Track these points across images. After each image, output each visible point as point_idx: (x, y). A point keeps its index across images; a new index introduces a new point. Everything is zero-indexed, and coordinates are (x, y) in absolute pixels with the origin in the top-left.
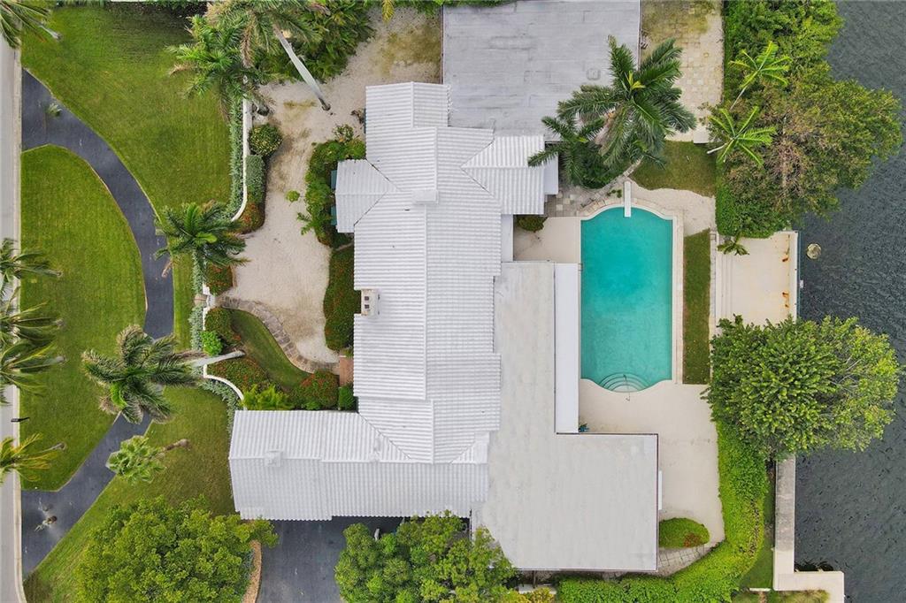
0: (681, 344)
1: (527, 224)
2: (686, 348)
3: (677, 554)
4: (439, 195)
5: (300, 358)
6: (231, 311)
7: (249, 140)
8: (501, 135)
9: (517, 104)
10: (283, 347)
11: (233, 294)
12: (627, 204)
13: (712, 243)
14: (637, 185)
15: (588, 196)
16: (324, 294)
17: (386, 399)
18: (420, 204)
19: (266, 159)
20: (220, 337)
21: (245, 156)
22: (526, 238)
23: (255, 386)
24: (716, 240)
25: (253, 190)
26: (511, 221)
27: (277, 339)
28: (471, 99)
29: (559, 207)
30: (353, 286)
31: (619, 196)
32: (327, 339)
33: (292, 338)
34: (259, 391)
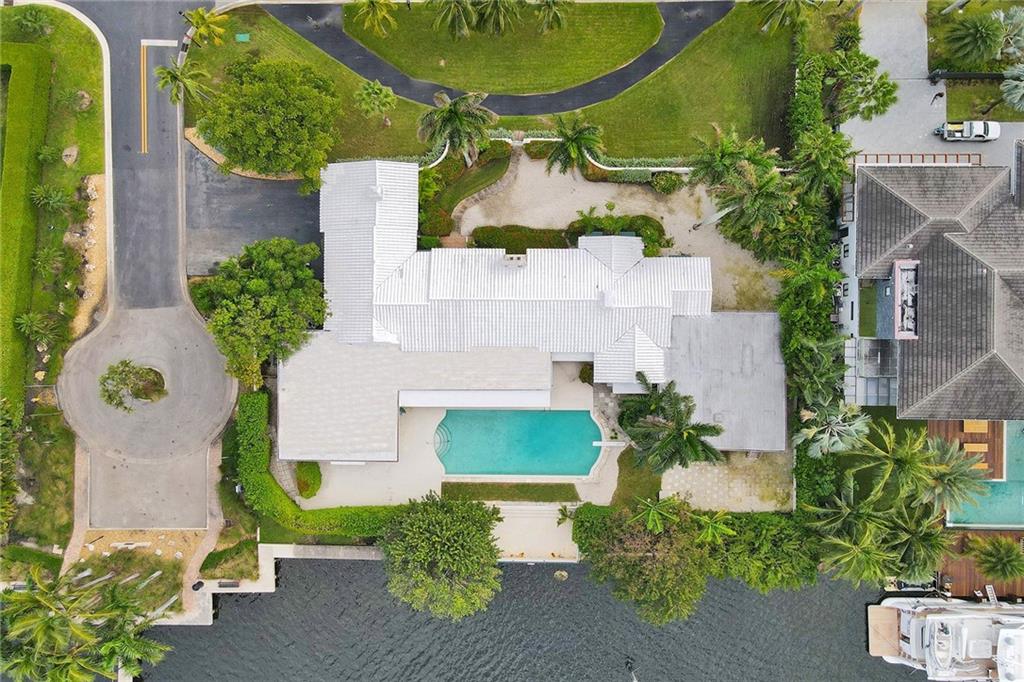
0: (478, 481)
1: (586, 372)
2: (474, 485)
3: (289, 477)
4: (610, 309)
5: (465, 208)
6: (508, 158)
7: (665, 172)
8: (665, 354)
9: (693, 364)
10: (476, 195)
11: (524, 159)
12: (605, 443)
13: (569, 503)
14: (622, 450)
15: (613, 415)
16: (524, 225)
17: (429, 272)
18: (602, 296)
19: (649, 183)
20: (484, 151)
21: (650, 169)
22: (575, 371)
23: (440, 176)
24: (571, 506)
25: (619, 174)
26: (588, 360)
27: (482, 191)
28: (697, 332)
29: (602, 395)
30: (530, 247)
31: (612, 438)
32: (483, 228)
33: (484, 202)
34: (436, 180)
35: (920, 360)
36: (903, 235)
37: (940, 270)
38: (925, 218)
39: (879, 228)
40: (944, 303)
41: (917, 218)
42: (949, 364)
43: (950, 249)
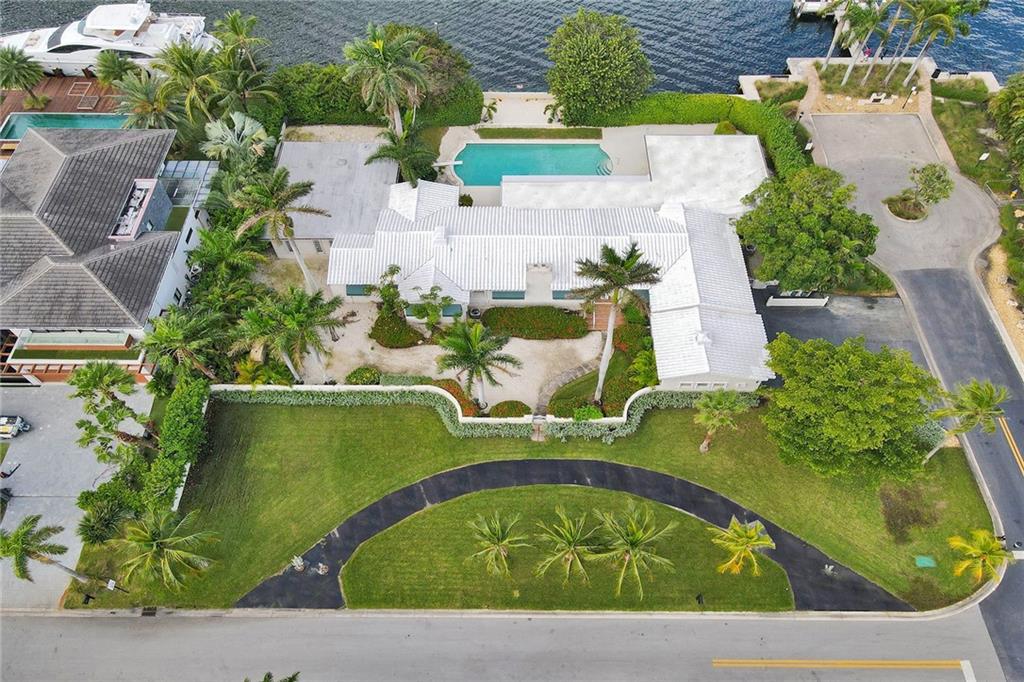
1: (467, 202)
5: (598, 358)
10: (587, 372)
13: (484, 127)
24: (483, 125)
26: (463, 208)
27: (580, 376)
31: (445, 166)
35: (139, 163)
36: (118, 257)
37: (91, 227)
38: (88, 266)
39: (140, 268)
40: (97, 200)
41: (96, 267)
42: (113, 156)
43: (72, 241)
